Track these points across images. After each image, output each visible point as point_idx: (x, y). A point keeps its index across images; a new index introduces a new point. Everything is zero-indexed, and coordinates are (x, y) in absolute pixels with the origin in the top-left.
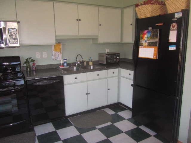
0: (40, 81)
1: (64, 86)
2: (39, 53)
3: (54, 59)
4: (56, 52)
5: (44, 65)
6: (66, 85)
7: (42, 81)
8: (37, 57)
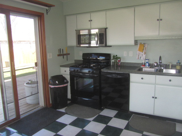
0: (110, 74)
1: (130, 83)
2: (126, 52)
3: (137, 58)
4: (140, 52)
5: (129, 63)
6: (132, 82)
7: (112, 74)
8: (124, 55)
